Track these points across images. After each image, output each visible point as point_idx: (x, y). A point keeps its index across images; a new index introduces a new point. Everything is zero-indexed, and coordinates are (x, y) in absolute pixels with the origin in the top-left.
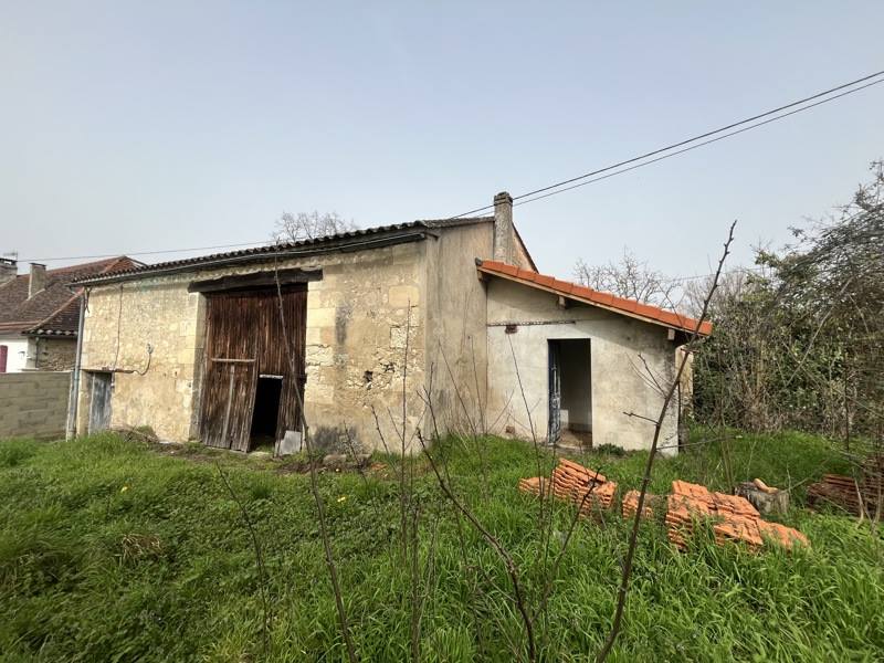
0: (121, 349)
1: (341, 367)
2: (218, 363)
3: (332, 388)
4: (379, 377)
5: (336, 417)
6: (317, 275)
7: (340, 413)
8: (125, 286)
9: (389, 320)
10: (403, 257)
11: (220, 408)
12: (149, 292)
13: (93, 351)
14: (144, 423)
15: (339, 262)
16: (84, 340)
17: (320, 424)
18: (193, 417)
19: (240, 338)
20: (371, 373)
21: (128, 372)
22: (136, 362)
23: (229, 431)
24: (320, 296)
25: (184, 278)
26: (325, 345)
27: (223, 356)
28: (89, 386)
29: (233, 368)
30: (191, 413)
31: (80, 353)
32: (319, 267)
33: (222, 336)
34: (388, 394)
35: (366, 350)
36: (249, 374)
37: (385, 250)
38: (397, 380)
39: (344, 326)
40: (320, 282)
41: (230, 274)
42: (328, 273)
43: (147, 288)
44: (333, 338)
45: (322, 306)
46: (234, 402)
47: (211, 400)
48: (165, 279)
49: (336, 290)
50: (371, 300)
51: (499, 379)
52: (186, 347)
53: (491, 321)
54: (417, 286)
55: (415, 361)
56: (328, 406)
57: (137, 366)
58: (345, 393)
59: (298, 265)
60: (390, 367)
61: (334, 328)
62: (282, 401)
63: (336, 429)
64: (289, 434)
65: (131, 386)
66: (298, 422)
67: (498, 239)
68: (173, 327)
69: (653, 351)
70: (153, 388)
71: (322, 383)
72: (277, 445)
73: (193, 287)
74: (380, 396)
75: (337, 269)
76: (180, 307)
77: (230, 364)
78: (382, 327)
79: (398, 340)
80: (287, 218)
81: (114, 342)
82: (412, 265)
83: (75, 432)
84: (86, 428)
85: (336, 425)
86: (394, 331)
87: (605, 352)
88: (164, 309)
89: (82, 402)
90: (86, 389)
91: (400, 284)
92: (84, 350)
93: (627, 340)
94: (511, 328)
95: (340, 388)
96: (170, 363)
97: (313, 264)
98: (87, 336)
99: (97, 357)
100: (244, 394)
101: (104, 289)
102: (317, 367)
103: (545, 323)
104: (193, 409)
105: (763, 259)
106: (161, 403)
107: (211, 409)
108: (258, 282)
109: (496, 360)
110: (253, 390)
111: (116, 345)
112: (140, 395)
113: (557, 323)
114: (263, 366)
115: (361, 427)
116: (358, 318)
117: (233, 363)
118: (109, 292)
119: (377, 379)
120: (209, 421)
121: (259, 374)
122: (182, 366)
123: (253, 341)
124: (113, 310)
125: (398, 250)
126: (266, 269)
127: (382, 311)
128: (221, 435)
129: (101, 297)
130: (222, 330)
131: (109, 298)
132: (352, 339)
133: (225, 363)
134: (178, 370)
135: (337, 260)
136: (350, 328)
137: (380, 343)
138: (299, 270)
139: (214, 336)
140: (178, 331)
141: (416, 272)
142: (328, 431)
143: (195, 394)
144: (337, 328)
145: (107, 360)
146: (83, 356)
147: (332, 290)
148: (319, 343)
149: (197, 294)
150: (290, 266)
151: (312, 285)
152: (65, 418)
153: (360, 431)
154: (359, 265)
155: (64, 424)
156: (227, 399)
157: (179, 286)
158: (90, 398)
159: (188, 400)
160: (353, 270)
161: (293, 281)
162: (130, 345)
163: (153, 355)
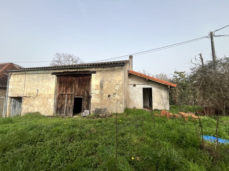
0: (25, 91)
1: (101, 94)
2: (61, 94)
3: (99, 99)
4: (112, 96)
5: (101, 106)
6: (95, 72)
7: (102, 105)
8: (27, 72)
9: (114, 83)
10: (118, 69)
11: (62, 106)
12: (36, 74)
13: (13, 91)
14: (36, 111)
15: (101, 70)
16: (9, 88)
17: (96, 108)
18: (54, 108)
19: (68, 88)
20: (110, 95)
21: (29, 97)
22: (32, 94)
23: (66, 111)
24: (95, 78)
25: (50, 71)
26: (97, 89)
27: (63, 92)
28: (11, 101)
29: (66, 95)
30: (53, 107)
31: (8, 92)
32: (95, 71)
33: (63, 87)
34: (114, 100)
35: (109, 90)
36: (72, 96)
37: (113, 68)
38: (117, 97)
39: (102, 85)
40: (95, 74)
41: (67, 71)
42: (97, 72)
43: (35, 73)
44: (99, 87)
45: (96, 80)
46: (67, 104)
47: (59, 104)
48: (43, 71)
49: (100, 76)
50: (110, 79)
51: (132, 96)
52: (51, 90)
53: (130, 84)
54: (121, 76)
55: (121, 92)
56: (98, 103)
57: (32, 95)
58: (103, 100)
59: (89, 70)
60: (115, 94)
61: (99, 85)
62: (83, 103)
63: (101, 108)
64: (85, 111)
65: (30, 101)
66: (88, 108)
67: (130, 66)
68: (46, 84)
69: (164, 90)
70: (39, 101)
71: (96, 98)
72: (82, 114)
73: (53, 74)
74: (113, 100)
75: (100, 71)
76: (49, 79)
77: (65, 94)
78: (113, 85)
79: (117, 88)
80: (58, 54)
81: (22, 89)
82: (120, 71)
83: (6, 115)
84: (10, 114)
85: (101, 107)
86: (116, 86)
87: (155, 90)
88: (42, 79)
89: (9, 106)
90: (10, 102)
91: (117, 75)
92: (9, 91)
93: (159, 88)
94: (134, 85)
95: (101, 99)
96: (45, 94)
97: (93, 70)
98: (10, 87)
99: (15, 93)
100: (70, 102)
101: (18, 73)
102: (95, 94)
103: (142, 84)
104: (54, 106)
105: (175, 72)
106: (42, 105)
107: (59, 106)
108: (76, 73)
109: (131, 92)
110: (73, 101)
111: (23, 89)
112: (34, 103)
113: (145, 84)
114: (76, 94)
115: (108, 108)
116: (106, 83)
117: (66, 94)
118: (20, 74)
119: (111, 97)
120: (59, 109)
121: (75, 96)
122: (50, 95)
123: (72, 88)
124: (22, 79)
125: (116, 68)
126: (79, 70)
127: (112, 81)
128: (63, 113)
129: (16, 75)
130: (62, 85)
131: (20, 76)
132: (105, 87)
133: (64, 94)
134: (49, 96)
135: (100, 69)
136: (104, 85)
137: (112, 88)
138: (89, 71)
139: (60, 87)
140: (48, 85)
141: (121, 73)
142: (98, 109)
143: (55, 102)
144: (100, 85)
145: (20, 94)
146: (9, 93)
147: (99, 76)
148: (95, 88)
149: (55, 76)
150: (86, 70)
151: (93, 75)
152: (3, 111)
153: (107, 108)
154: (106, 71)
155: (2, 113)
156: (65, 103)
157: (48, 73)
158: (11, 105)
159: (52, 104)
160: (104, 72)
161: (87, 73)
162: (29, 89)
163: (39, 92)
